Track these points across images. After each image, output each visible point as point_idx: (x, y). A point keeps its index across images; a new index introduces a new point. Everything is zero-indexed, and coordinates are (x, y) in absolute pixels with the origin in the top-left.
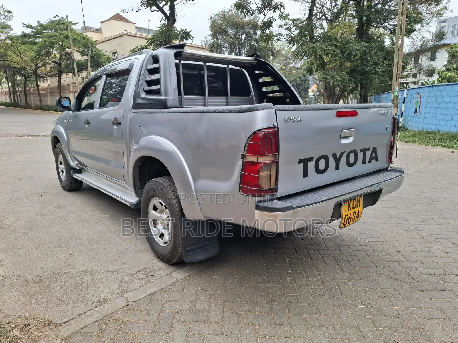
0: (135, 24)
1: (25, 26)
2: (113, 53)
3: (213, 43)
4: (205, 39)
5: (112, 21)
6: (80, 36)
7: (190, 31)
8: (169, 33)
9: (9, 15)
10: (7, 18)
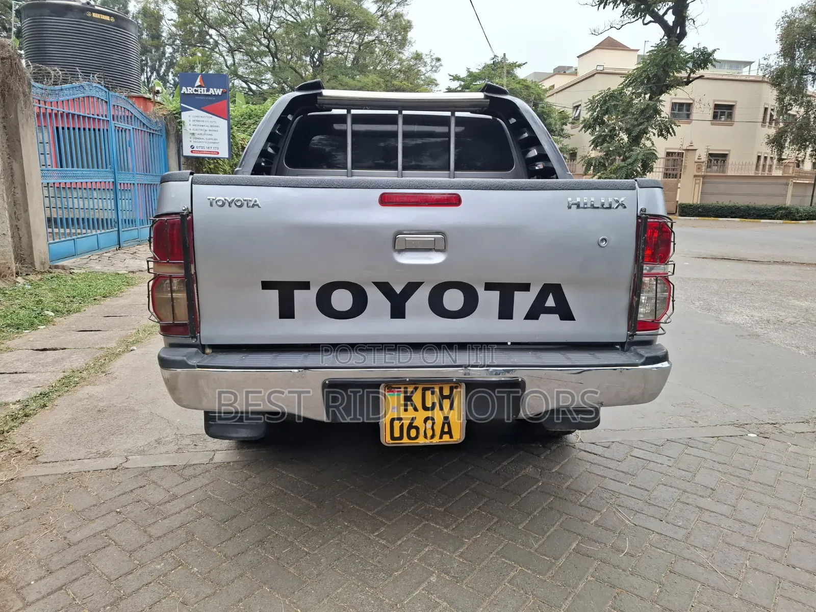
0: (638, 50)
1: (452, 78)
2: (575, 107)
3: (783, 67)
4: (765, 62)
5: (597, 51)
6: (522, 85)
7: (714, 51)
8: (667, 61)
9: (438, 64)
10: (434, 69)
